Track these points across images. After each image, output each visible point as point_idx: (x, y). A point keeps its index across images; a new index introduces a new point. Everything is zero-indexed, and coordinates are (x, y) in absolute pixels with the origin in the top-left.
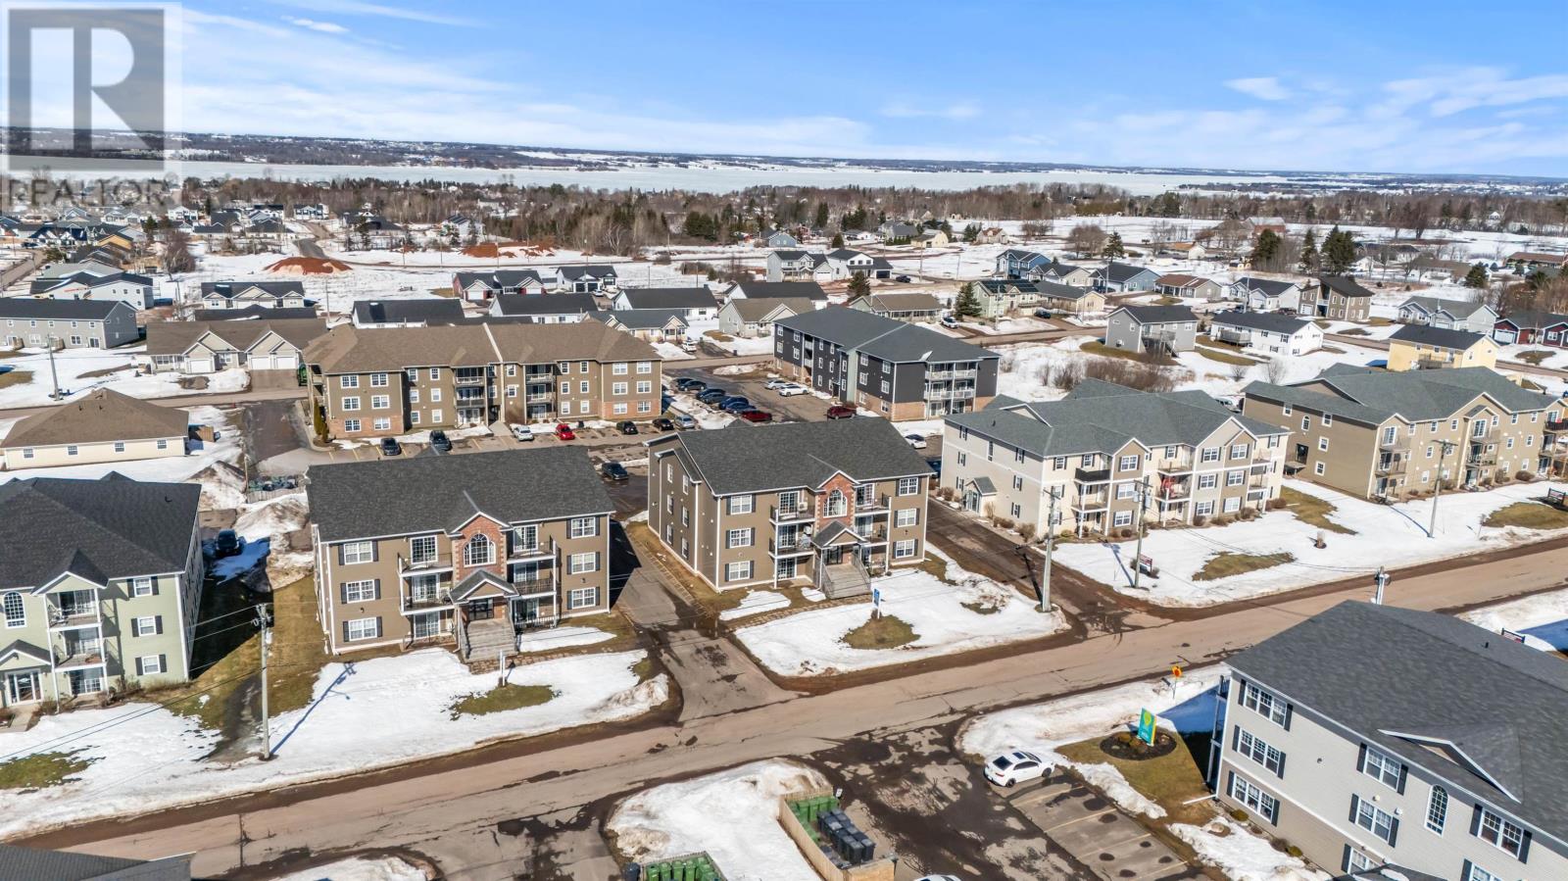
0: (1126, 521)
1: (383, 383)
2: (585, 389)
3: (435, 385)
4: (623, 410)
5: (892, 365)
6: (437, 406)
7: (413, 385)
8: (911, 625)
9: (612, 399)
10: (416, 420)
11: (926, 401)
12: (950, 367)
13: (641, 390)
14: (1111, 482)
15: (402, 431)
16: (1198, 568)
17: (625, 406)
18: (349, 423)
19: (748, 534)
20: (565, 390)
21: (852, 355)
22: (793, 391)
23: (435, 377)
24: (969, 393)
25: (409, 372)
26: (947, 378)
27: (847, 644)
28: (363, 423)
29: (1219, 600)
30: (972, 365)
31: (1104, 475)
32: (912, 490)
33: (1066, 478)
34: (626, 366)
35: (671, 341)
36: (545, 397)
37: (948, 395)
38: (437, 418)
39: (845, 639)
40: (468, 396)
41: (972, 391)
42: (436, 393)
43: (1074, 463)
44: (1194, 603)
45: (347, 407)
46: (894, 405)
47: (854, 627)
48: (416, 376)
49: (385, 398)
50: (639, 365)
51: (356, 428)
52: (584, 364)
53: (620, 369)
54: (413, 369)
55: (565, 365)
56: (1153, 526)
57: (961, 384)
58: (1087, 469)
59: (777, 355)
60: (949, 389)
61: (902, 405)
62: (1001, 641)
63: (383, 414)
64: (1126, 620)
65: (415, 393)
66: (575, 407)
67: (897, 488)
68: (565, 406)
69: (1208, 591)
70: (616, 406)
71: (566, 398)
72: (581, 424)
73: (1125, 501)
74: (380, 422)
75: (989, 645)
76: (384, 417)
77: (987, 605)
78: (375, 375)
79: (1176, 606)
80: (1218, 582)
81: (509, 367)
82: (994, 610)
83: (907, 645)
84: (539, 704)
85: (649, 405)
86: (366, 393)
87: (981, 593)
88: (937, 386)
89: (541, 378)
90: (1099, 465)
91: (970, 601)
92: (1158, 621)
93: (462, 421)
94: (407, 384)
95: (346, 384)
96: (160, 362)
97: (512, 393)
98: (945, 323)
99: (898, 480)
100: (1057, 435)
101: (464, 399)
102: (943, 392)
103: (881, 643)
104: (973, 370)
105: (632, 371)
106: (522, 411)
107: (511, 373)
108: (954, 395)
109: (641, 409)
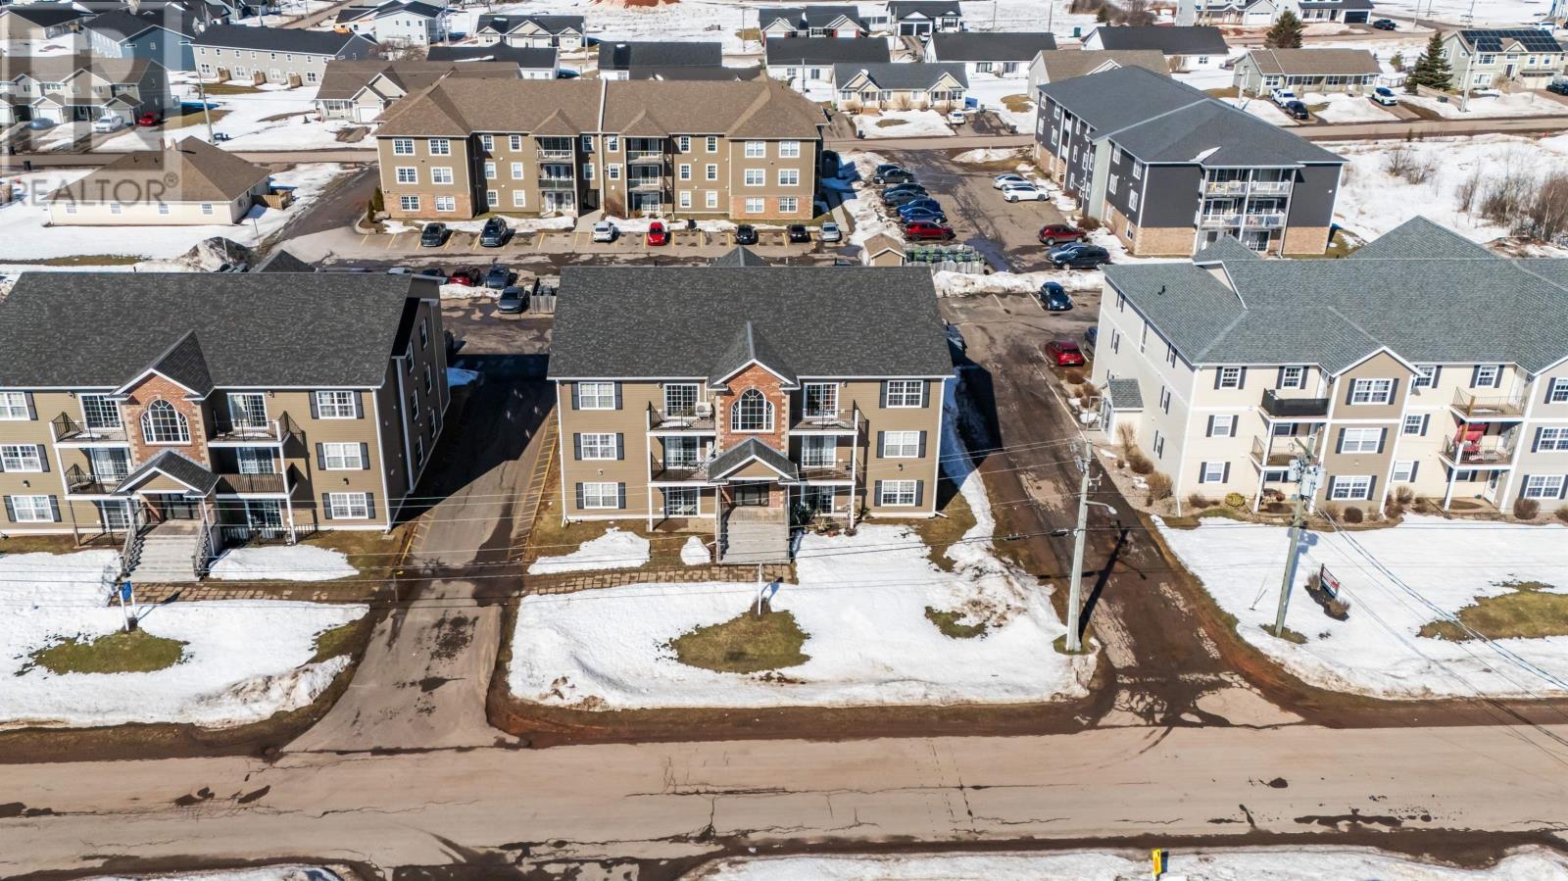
0: (1357, 493)
1: (445, 151)
2: (711, 176)
3: (517, 158)
4: (758, 207)
5: (1144, 166)
6: (518, 185)
7: (489, 156)
8: (807, 636)
9: (742, 192)
10: (494, 201)
11: (1195, 227)
12: (1243, 175)
13: (784, 181)
14: (1329, 420)
15: (470, 215)
16: (1449, 607)
17: (762, 202)
18: (405, 199)
19: (613, 442)
20: (685, 175)
21: (1102, 144)
22: (1023, 195)
23: (515, 146)
24: (1276, 220)
25: (482, 138)
26: (1240, 193)
27: (674, 654)
28: (422, 201)
29: (1441, 688)
30: (1287, 174)
31: (1319, 408)
32: (912, 400)
33: (1245, 403)
34: (763, 146)
35: (937, 109)
36: (656, 184)
37: (1237, 220)
38: (519, 201)
39: (674, 644)
40: (558, 175)
41: (1282, 216)
42: (517, 167)
43: (1261, 379)
44: (1378, 689)
45: (402, 179)
46: (1140, 230)
47: (707, 622)
48: (492, 144)
49: (447, 172)
50: (782, 146)
51: (415, 207)
52: (712, 140)
53: (756, 149)
54: (488, 135)
55: (685, 140)
56: (1422, 507)
57: (1263, 204)
58: (1286, 393)
59: (1038, 138)
60: (1240, 212)
61: (1155, 232)
62: (935, 698)
63: (447, 192)
64: (1208, 702)
65: (491, 167)
66: (699, 199)
67: (883, 394)
68: (684, 196)
69: (1431, 665)
70: (751, 202)
71: (686, 187)
72: (692, 224)
73: (1357, 458)
74: (442, 201)
75: (908, 702)
76: (448, 195)
77: (971, 620)
78: (434, 140)
79: (1335, 687)
80: (1476, 647)
81: (610, 140)
82: (980, 630)
83: (774, 674)
84: (147, 671)
85: (796, 203)
86: (424, 162)
87: (975, 596)
88: (1220, 205)
89: (654, 157)
90: (1315, 387)
91: (943, 606)
92: (1272, 712)
93: (549, 205)
94: (477, 154)
95: (399, 150)
96: (331, 108)
97: (614, 175)
98: (1378, 96)
99: (885, 381)
100: (1246, 325)
101: (553, 178)
102: (1231, 214)
103: (736, 660)
104: (1287, 183)
105: (772, 154)
106: (623, 198)
107: (613, 147)
108: (1247, 220)
109: (783, 208)
